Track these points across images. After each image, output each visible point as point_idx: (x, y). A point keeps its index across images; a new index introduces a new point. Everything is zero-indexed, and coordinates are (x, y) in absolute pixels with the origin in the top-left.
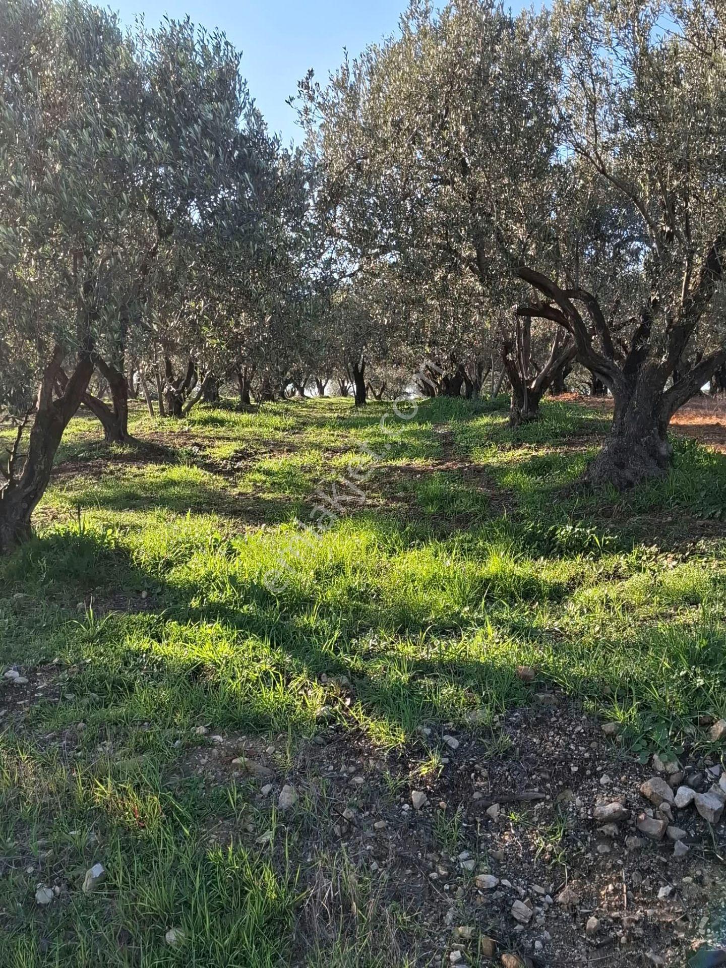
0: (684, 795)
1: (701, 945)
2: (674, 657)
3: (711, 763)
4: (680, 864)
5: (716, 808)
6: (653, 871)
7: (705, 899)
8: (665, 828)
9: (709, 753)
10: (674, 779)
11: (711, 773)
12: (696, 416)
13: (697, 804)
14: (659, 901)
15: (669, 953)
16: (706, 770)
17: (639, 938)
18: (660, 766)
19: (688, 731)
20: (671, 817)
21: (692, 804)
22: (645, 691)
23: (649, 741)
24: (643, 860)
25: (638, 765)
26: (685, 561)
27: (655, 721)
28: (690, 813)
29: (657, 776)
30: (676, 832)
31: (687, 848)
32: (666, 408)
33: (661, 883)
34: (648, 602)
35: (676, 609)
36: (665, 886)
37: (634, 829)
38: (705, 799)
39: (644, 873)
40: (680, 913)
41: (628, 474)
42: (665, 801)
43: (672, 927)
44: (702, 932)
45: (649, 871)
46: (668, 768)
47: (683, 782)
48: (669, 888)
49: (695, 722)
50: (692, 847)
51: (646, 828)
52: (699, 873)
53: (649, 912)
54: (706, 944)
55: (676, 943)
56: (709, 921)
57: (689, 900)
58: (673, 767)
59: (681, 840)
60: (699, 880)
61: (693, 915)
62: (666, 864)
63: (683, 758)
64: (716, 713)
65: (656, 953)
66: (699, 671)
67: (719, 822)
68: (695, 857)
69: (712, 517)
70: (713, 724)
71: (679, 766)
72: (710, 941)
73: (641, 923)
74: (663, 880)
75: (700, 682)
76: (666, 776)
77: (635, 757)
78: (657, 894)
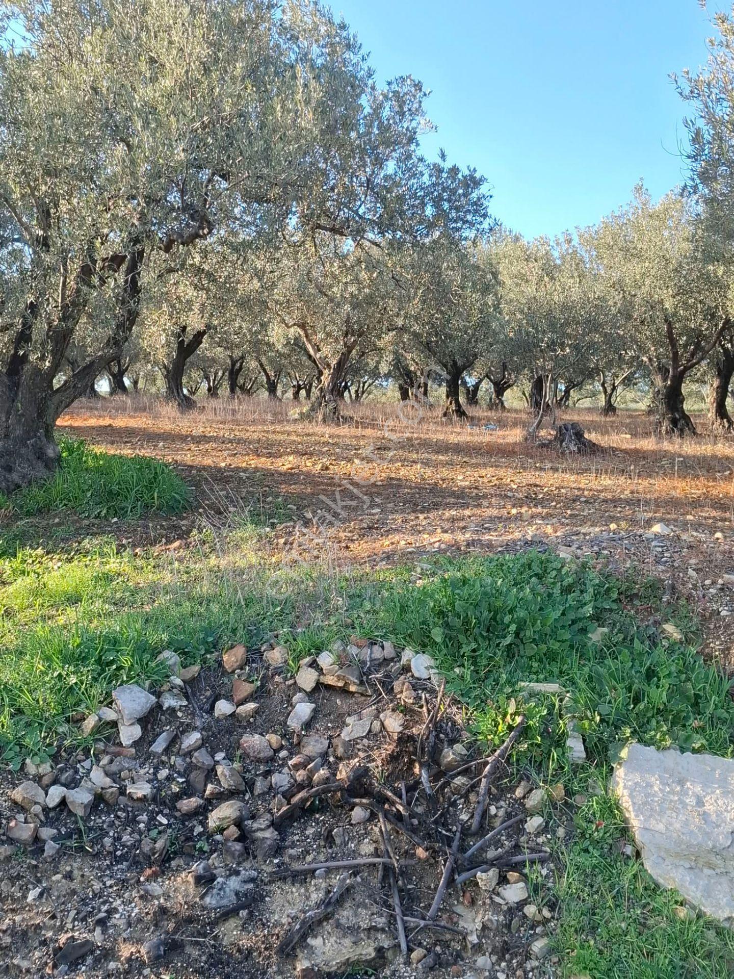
0: (56, 793)
1: (68, 939)
2: (48, 659)
3: (84, 757)
4: (51, 862)
5: (86, 802)
6: (23, 877)
7: (74, 892)
8: (36, 830)
9: (81, 748)
10: (46, 780)
11: (83, 767)
12: (90, 417)
13: (68, 801)
14: (28, 905)
15: (37, 954)
16: (78, 766)
17: (6, 947)
18: (31, 769)
19: (61, 730)
20: (43, 818)
21: (63, 802)
22: (19, 696)
23: (21, 746)
24: (13, 868)
25: (10, 772)
26: (70, 561)
27: (28, 725)
28: (62, 811)
29: (29, 780)
30: (47, 833)
31: (58, 846)
32: (51, 411)
33: (30, 886)
34: (30, 606)
35: (57, 611)
36: (34, 888)
37: (4, 838)
38: (76, 795)
39: (13, 880)
40: (49, 912)
41: (15, 477)
42: (36, 803)
43: (41, 928)
44: (70, 926)
45: (19, 877)
46: (40, 770)
47: (55, 782)
48: (39, 890)
49: (68, 720)
50: (62, 844)
51: (16, 834)
52: (68, 868)
53: (18, 918)
54: (73, 937)
55: (44, 943)
56: (77, 914)
57: (58, 897)
58: (46, 768)
59: (52, 839)
60: (69, 876)
61: (61, 911)
62: (36, 867)
63: (55, 758)
64: (87, 708)
65: (23, 958)
66: (72, 669)
67: (90, 814)
68: (65, 854)
69: (98, 516)
70: (85, 719)
71: (52, 767)
72: (76, 934)
73: (9, 932)
74: (33, 883)
75: (73, 680)
76: (38, 779)
77: (7, 765)
78: (26, 898)
